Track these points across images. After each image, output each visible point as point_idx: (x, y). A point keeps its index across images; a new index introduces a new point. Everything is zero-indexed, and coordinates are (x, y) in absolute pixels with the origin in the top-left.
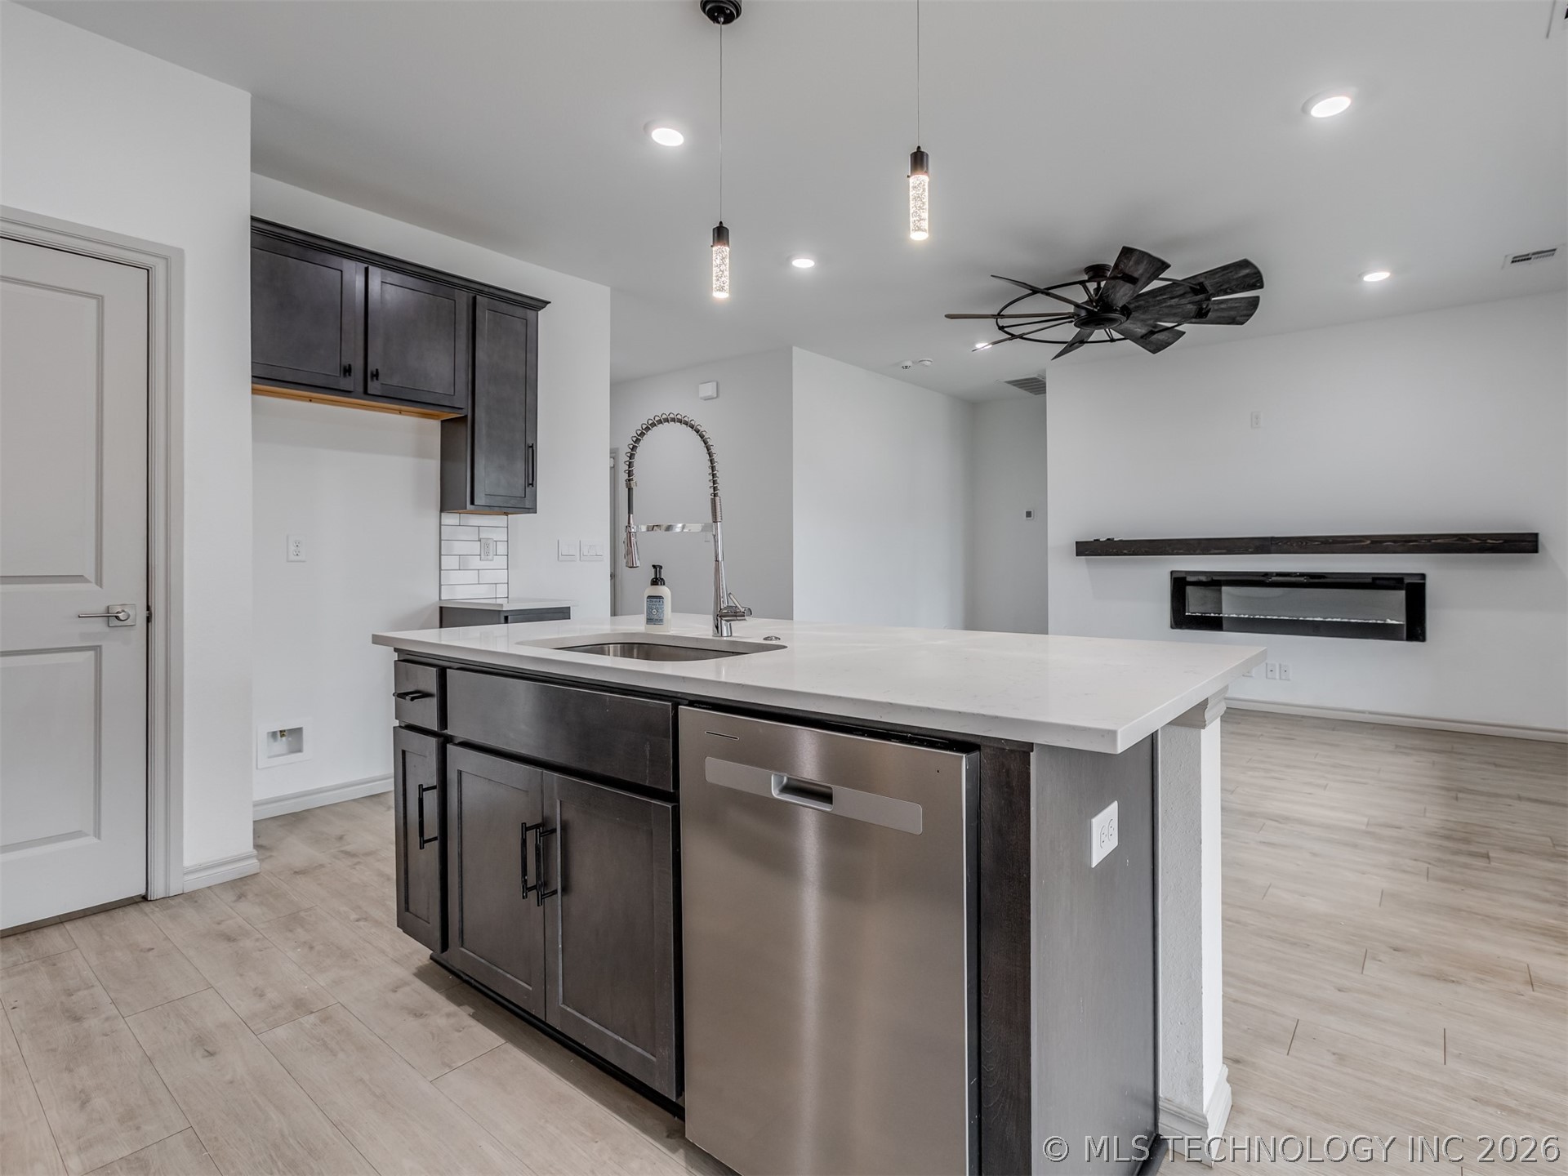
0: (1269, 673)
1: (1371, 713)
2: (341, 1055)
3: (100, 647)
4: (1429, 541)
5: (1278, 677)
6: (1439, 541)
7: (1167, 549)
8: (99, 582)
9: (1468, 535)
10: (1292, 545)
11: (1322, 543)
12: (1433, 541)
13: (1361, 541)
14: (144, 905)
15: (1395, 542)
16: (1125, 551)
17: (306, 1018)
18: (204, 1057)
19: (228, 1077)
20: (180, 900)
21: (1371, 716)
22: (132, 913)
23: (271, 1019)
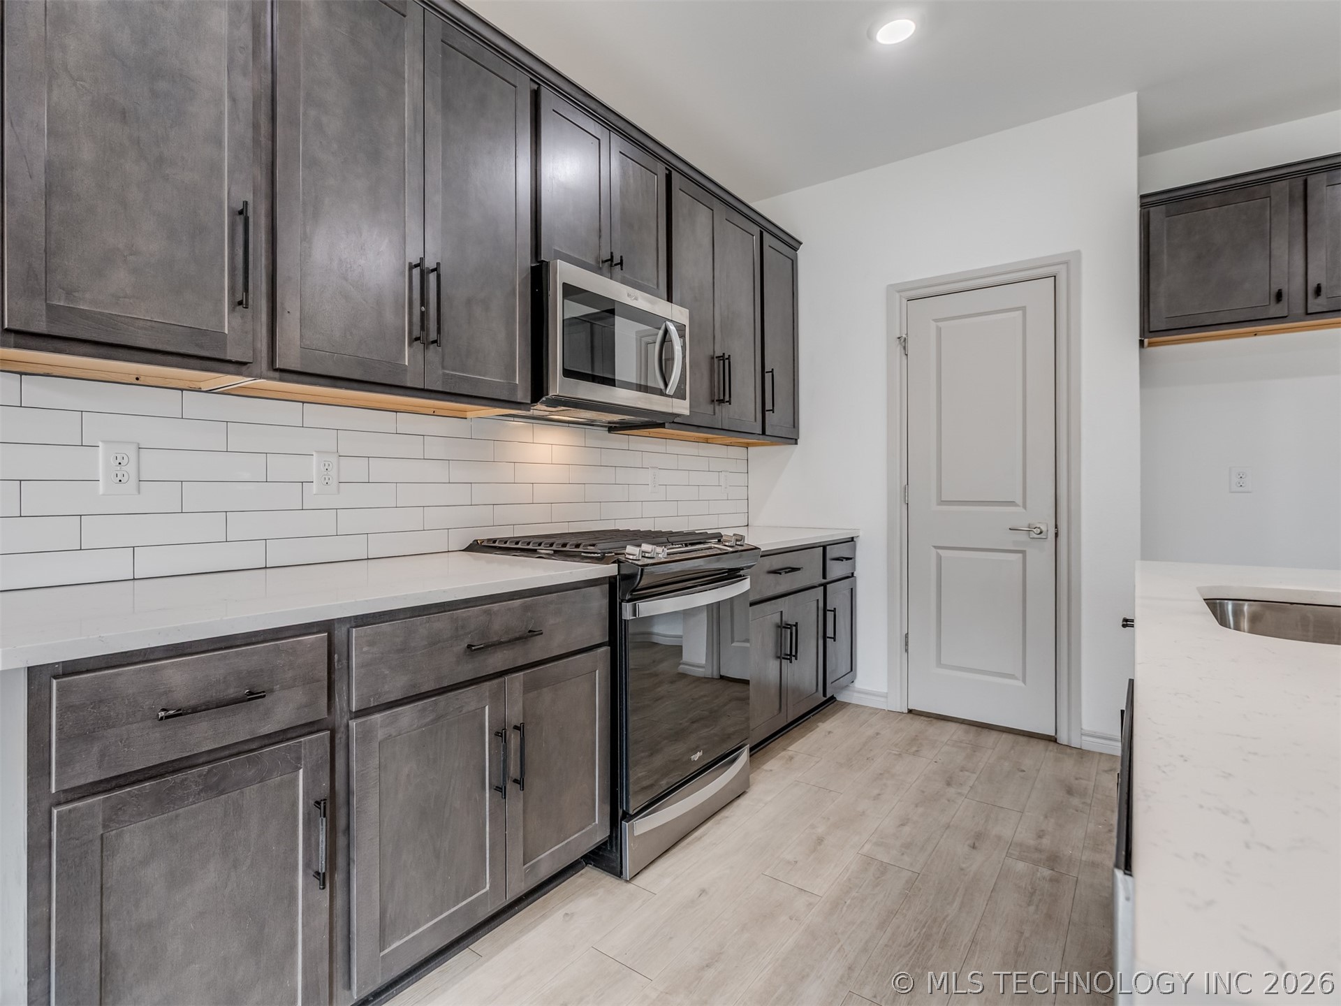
2: (1032, 908)
3: (1025, 551)
8: (1025, 506)
14: (1052, 746)
17: (1045, 870)
18: (969, 846)
19: (964, 866)
20: (1074, 751)
22: (1041, 745)
23: (1026, 854)
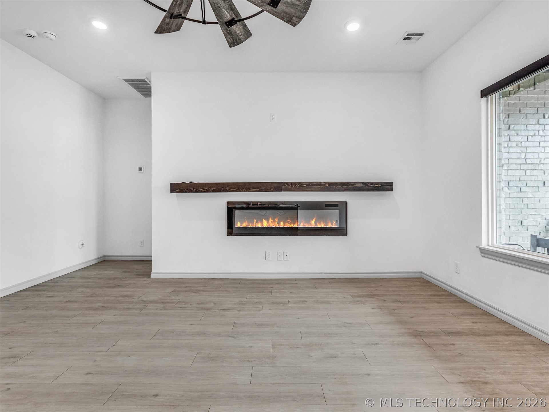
0: (279, 258)
1: (325, 273)
4: (353, 185)
5: (283, 259)
6: (357, 185)
7: (227, 188)
9: (368, 182)
10: (292, 186)
11: (307, 185)
12: (354, 185)
13: (325, 185)
15: (339, 185)
16: (201, 190)
21: (325, 275)
